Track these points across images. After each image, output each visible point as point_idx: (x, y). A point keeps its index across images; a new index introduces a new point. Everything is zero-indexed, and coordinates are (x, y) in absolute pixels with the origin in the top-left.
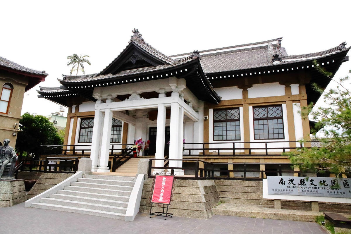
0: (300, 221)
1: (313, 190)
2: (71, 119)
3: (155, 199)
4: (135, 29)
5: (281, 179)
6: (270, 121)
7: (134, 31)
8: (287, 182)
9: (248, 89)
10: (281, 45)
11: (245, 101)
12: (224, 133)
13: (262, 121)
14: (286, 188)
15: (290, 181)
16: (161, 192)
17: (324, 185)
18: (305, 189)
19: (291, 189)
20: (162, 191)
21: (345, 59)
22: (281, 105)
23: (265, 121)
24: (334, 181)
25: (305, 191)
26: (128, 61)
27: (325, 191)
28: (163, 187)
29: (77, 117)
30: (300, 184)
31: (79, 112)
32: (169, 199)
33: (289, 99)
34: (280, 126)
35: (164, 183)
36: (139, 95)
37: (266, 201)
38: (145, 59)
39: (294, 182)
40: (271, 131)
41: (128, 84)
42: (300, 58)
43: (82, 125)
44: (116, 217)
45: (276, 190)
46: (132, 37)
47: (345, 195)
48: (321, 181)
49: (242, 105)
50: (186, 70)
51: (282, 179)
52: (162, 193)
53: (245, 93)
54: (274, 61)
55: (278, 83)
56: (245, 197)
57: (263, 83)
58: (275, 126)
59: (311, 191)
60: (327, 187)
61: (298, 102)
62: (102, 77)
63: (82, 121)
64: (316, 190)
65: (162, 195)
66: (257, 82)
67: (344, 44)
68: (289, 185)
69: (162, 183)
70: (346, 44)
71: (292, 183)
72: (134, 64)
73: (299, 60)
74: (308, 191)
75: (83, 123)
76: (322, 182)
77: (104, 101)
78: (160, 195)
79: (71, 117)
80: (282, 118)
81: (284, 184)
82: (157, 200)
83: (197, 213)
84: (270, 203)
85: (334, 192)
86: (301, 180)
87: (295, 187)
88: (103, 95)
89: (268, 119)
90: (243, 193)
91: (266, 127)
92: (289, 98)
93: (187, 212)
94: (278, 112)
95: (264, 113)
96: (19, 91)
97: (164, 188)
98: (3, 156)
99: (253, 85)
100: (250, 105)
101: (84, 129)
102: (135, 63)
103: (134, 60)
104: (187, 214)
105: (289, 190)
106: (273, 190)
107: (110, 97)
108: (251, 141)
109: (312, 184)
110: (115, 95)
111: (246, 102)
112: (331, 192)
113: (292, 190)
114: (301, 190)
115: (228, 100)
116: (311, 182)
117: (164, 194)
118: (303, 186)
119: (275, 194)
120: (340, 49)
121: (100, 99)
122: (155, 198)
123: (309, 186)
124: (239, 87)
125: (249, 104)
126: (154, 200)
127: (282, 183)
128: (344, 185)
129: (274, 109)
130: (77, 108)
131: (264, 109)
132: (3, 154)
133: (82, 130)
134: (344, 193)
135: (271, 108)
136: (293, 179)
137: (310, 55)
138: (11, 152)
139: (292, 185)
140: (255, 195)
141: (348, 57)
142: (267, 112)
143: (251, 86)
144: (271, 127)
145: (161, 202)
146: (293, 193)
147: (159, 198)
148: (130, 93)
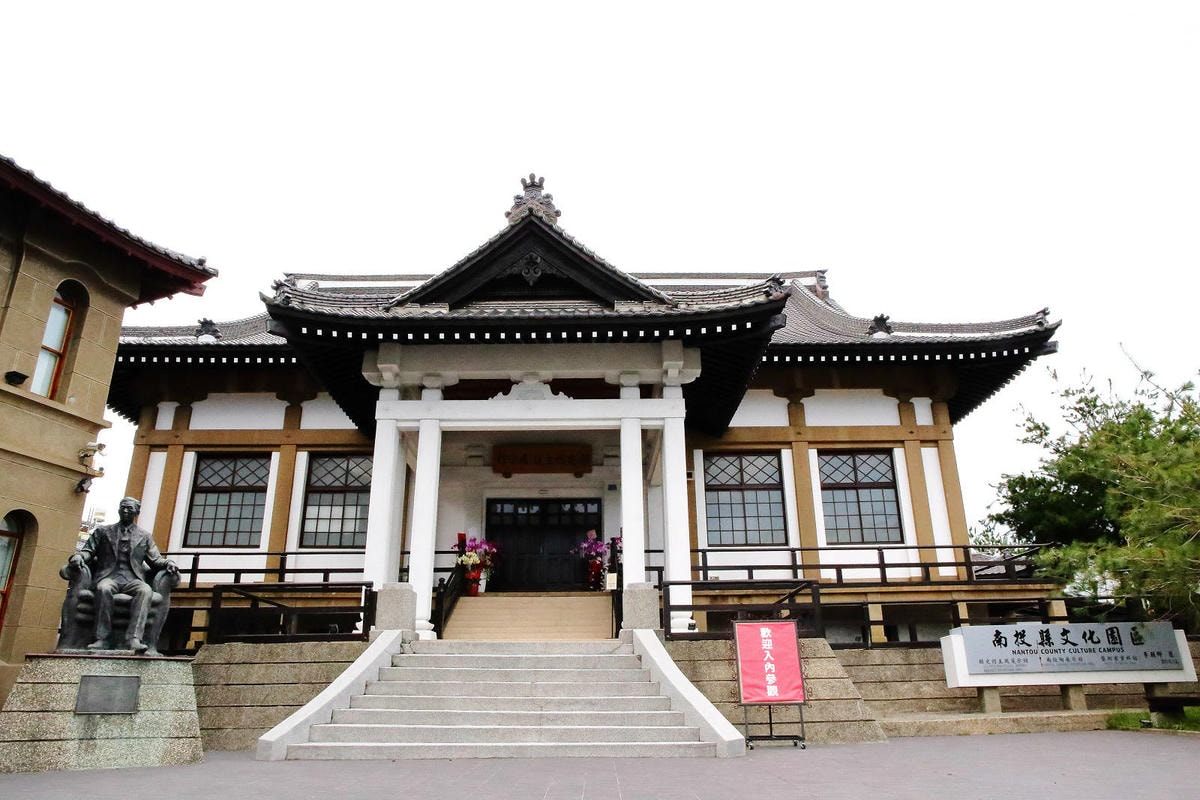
0: (1074, 729)
1: (1070, 656)
2: (150, 451)
3: (751, 694)
4: (532, 177)
5: (997, 631)
6: (864, 494)
7: (528, 181)
8: (1011, 640)
9: (804, 401)
10: (828, 289)
11: (799, 433)
12: (739, 524)
13: (842, 492)
14: (1010, 656)
15: (1016, 635)
16: (767, 669)
17: (1093, 642)
18: (1056, 655)
19: (1022, 657)
20: (769, 666)
21: (1048, 349)
22: (889, 452)
23: (851, 494)
24: (1113, 632)
25: (1055, 660)
26: (508, 271)
27: (1095, 658)
28: (768, 655)
29: (182, 447)
30: (1041, 644)
31: (190, 428)
32: (797, 687)
33: (911, 437)
34: (891, 508)
35: (767, 645)
36: (548, 386)
37: (938, 701)
38: (573, 274)
39: (1026, 640)
40: (867, 521)
41: (505, 346)
42: (932, 331)
43: (200, 479)
44: (681, 750)
45: (988, 661)
46: (518, 197)
47: (1137, 662)
48: (1085, 634)
49: (790, 443)
50: (749, 325)
51: (998, 633)
52: (771, 673)
53: (795, 411)
54: (875, 332)
55: (879, 392)
56: (883, 694)
57: (843, 386)
58: (878, 507)
59: (1068, 659)
60: (1099, 645)
61: (932, 444)
62: (415, 311)
63: (203, 466)
64: (1077, 655)
65: (771, 678)
66: (828, 385)
67: (1045, 312)
68: (1016, 648)
69: (761, 643)
70: (1048, 314)
71: (1023, 642)
72: (531, 283)
73: (930, 336)
74: (1061, 660)
75: (207, 473)
76: (1088, 635)
77: (410, 393)
78: (765, 679)
79: (154, 447)
80: (893, 485)
81: (1005, 645)
82: (759, 695)
83: (854, 727)
84: (950, 706)
85: (1116, 658)
86: (1041, 632)
87: (1032, 652)
88: (406, 373)
89: (856, 486)
90: (874, 685)
91: (853, 509)
92: (912, 432)
93: (825, 727)
94: (883, 468)
95: (847, 469)
96: (106, 318)
97: (772, 659)
98: (122, 566)
99: (817, 391)
100: (811, 446)
101: (212, 498)
102: (535, 283)
103: (532, 271)
104: (828, 734)
105: (1019, 660)
106: (981, 662)
107: (438, 383)
108: (820, 545)
109: (1067, 641)
110: (452, 376)
111: (799, 438)
112: (1109, 658)
113: (1026, 661)
114: (1044, 657)
115: (750, 428)
116: (1065, 637)
117: (776, 674)
118: (1047, 647)
119: (987, 673)
120: (1040, 324)
121: (397, 383)
122: (751, 690)
123: (1062, 647)
124: (777, 394)
125: (810, 442)
126: (748, 696)
127: (999, 642)
128: (1133, 640)
129: (873, 460)
130: (183, 415)
131: (844, 458)
132: (123, 558)
133: (200, 498)
134: (1135, 658)
135: (864, 457)
136: (1024, 631)
137: (959, 328)
138: (147, 551)
139: (1024, 647)
140: (906, 686)
141: (1055, 344)
142: (855, 469)
143: (811, 394)
144: (866, 508)
145: (774, 699)
146: (1029, 667)
147: (765, 689)
148: (514, 374)
